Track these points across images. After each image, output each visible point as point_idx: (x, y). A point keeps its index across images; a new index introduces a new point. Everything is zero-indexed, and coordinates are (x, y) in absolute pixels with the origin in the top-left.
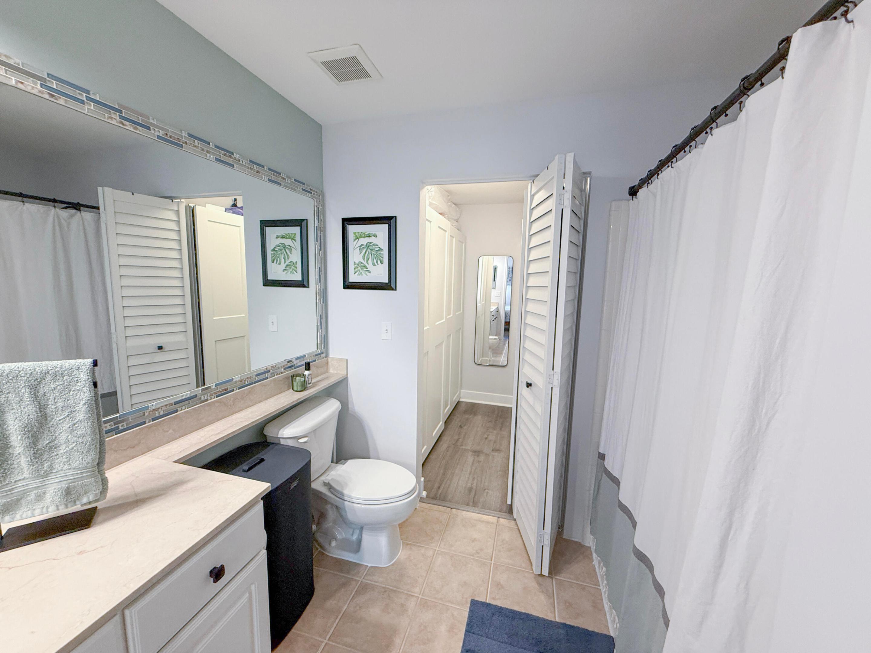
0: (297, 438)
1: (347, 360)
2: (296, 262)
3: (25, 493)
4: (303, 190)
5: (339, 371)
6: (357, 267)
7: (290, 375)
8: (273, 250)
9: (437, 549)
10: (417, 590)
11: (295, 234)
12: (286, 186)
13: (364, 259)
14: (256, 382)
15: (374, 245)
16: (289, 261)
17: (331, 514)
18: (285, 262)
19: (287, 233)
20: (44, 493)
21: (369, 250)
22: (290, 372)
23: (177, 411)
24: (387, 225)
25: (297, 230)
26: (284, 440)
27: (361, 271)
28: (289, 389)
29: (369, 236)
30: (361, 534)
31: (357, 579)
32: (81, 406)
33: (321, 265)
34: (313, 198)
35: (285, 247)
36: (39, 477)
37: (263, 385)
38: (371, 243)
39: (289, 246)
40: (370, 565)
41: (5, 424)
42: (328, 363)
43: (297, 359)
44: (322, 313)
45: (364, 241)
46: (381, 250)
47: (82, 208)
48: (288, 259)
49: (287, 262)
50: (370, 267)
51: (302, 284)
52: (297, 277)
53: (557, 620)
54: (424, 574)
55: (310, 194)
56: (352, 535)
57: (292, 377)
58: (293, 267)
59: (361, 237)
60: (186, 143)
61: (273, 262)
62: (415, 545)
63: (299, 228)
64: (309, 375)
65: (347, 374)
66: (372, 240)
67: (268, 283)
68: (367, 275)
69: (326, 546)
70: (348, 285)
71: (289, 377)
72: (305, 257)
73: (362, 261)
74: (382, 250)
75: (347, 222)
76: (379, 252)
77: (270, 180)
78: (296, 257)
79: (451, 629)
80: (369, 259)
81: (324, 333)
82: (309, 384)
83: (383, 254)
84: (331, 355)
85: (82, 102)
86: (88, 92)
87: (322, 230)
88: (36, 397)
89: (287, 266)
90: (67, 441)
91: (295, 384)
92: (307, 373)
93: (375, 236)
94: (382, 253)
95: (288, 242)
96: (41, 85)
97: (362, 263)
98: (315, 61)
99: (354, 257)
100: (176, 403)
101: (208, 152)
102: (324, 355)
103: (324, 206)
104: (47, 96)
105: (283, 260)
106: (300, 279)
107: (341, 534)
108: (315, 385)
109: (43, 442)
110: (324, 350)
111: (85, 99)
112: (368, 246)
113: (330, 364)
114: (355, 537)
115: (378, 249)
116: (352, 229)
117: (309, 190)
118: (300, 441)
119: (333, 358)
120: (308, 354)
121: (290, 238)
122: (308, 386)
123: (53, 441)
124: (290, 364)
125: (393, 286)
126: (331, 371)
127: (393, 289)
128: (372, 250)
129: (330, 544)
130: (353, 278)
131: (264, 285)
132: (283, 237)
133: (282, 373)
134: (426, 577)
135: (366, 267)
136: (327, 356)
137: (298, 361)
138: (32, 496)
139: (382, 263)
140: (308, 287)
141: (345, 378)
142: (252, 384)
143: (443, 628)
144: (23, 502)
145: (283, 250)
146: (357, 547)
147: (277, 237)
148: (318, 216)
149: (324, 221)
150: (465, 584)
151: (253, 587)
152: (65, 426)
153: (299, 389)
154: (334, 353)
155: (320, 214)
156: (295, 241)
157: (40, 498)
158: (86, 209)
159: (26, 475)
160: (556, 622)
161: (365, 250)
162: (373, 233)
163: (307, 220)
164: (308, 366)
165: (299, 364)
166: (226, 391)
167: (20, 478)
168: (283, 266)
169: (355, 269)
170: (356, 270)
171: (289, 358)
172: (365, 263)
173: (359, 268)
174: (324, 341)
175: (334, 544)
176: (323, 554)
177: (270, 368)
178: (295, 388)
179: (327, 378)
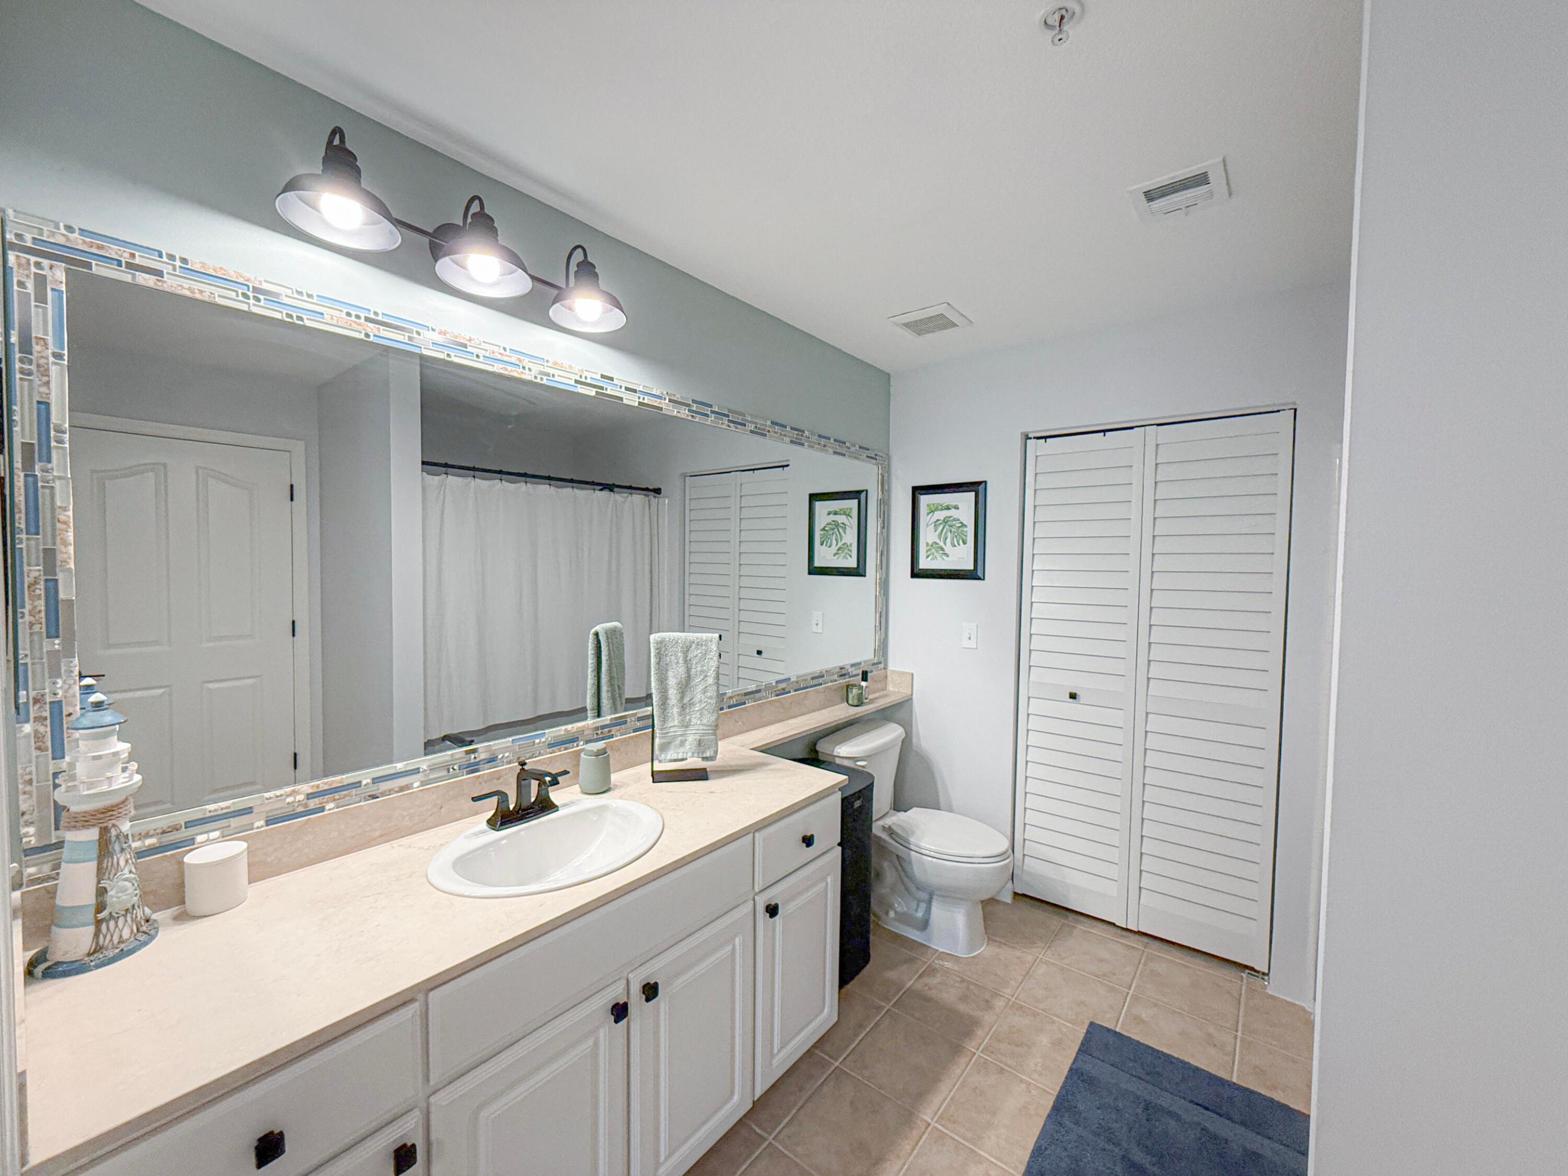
0: (854, 759)
1: (912, 674)
2: (851, 544)
3: (675, 737)
4: (868, 457)
5: (901, 689)
6: (930, 550)
7: (845, 685)
8: (823, 529)
9: (1041, 956)
10: (1009, 991)
11: (851, 509)
12: (849, 456)
13: (940, 539)
14: (811, 687)
15: (954, 520)
16: (843, 542)
17: (890, 876)
18: (837, 545)
19: (841, 507)
20: (686, 740)
21: (947, 527)
22: (843, 681)
23: (745, 703)
24: (973, 494)
25: (853, 503)
26: (840, 759)
27: (936, 554)
28: (843, 702)
29: (948, 508)
30: (928, 911)
31: (925, 960)
32: (711, 672)
33: (883, 547)
34: (877, 464)
35: (837, 524)
36: (683, 726)
37: (817, 692)
38: (950, 517)
39: (843, 523)
40: (941, 950)
41: (666, 680)
42: (886, 677)
43: (852, 665)
44: (882, 608)
45: (940, 515)
46: (963, 525)
47: (616, 489)
48: (841, 540)
49: (840, 544)
50: (948, 548)
51: (858, 572)
52: (852, 563)
53: (1234, 1080)
54: (1020, 978)
55: (875, 461)
56: (916, 911)
57: (848, 686)
58: (846, 551)
59: (937, 509)
60: (769, 431)
61: (822, 544)
62: (1006, 945)
63: (856, 501)
64: (866, 687)
65: (912, 694)
66: (952, 512)
67: (814, 571)
68: (943, 559)
69: (883, 916)
70: (916, 573)
71: (843, 688)
72: (862, 536)
73: (938, 541)
74: (966, 526)
75: (918, 491)
76: (961, 529)
77: (835, 453)
78: (851, 537)
79: (1058, 1044)
80: (946, 538)
81: (883, 636)
82: (866, 699)
83: (966, 532)
84: (891, 667)
85: (707, 415)
86: (711, 406)
87: (885, 504)
88: (686, 661)
89: (838, 550)
90: (700, 702)
91: (850, 696)
92: (863, 684)
93: (956, 508)
94: (965, 529)
95: (841, 519)
96: (689, 410)
97: (937, 544)
98: (897, 325)
99: (927, 535)
100: (746, 694)
101: (785, 435)
102: (881, 666)
103: (889, 472)
104: (690, 418)
105: (834, 542)
106: (855, 565)
107: (900, 905)
108: (872, 701)
109: (686, 700)
110: (882, 659)
111: (709, 413)
112: (946, 521)
113: (889, 678)
114: (920, 914)
115: (960, 525)
116: (924, 500)
117: (874, 456)
118: (859, 763)
119: (893, 671)
120: (865, 662)
121: (844, 514)
122: (866, 701)
123: (692, 699)
124: (842, 672)
125: (980, 574)
126: (890, 688)
127: (979, 579)
128: (951, 526)
129: (887, 913)
130: (924, 564)
131: (810, 573)
132: (836, 513)
133: (836, 681)
134: (1022, 982)
135: (942, 549)
136: (885, 668)
137: (853, 668)
138: (678, 742)
139: (964, 543)
140: (865, 576)
141: (908, 700)
142: (807, 688)
143: (1044, 1040)
144: (673, 744)
145: (836, 530)
146: (924, 925)
147: (829, 514)
148: (882, 486)
149: (889, 491)
150: (1082, 1003)
151: (829, 880)
152: (701, 687)
153: (856, 702)
154: (894, 664)
155: (885, 484)
156: (851, 517)
157: (682, 744)
158: (619, 489)
159: (676, 723)
160: (1231, 1082)
161: (941, 527)
162: (954, 504)
163: (867, 491)
164: (865, 676)
165: (854, 673)
166: (784, 691)
167: (672, 725)
168: (834, 549)
169: (927, 551)
170: (929, 553)
171: (841, 664)
172: (942, 544)
173: (933, 550)
174: (883, 647)
175: (892, 914)
176: (878, 925)
177: (824, 672)
178: (850, 702)
179: (886, 696)
